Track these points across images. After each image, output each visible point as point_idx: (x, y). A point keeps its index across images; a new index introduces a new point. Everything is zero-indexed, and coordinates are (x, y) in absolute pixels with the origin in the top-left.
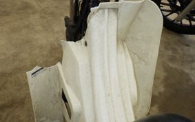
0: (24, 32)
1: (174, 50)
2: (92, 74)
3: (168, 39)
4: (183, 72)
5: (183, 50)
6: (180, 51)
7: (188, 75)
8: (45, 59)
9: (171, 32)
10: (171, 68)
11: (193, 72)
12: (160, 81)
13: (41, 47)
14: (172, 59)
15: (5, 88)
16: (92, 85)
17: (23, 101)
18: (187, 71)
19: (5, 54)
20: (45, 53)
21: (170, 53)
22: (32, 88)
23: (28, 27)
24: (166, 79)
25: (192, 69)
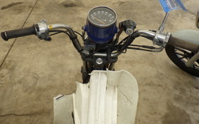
0: (60, 57)
1: (183, 91)
2: (89, 107)
3: (179, 79)
4: (184, 112)
5: (191, 91)
6: (188, 93)
7: (188, 116)
8: (71, 82)
9: (185, 73)
10: (175, 107)
11: (194, 114)
12: (160, 117)
13: (70, 72)
14: (178, 99)
15: (40, 100)
16: (88, 112)
17: (49, 112)
18: (189, 112)
19: (43, 73)
20: (72, 77)
21: (177, 92)
22: (55, 107)
23: (63, 53)
24: (166, 116)
25: (194, 111)
